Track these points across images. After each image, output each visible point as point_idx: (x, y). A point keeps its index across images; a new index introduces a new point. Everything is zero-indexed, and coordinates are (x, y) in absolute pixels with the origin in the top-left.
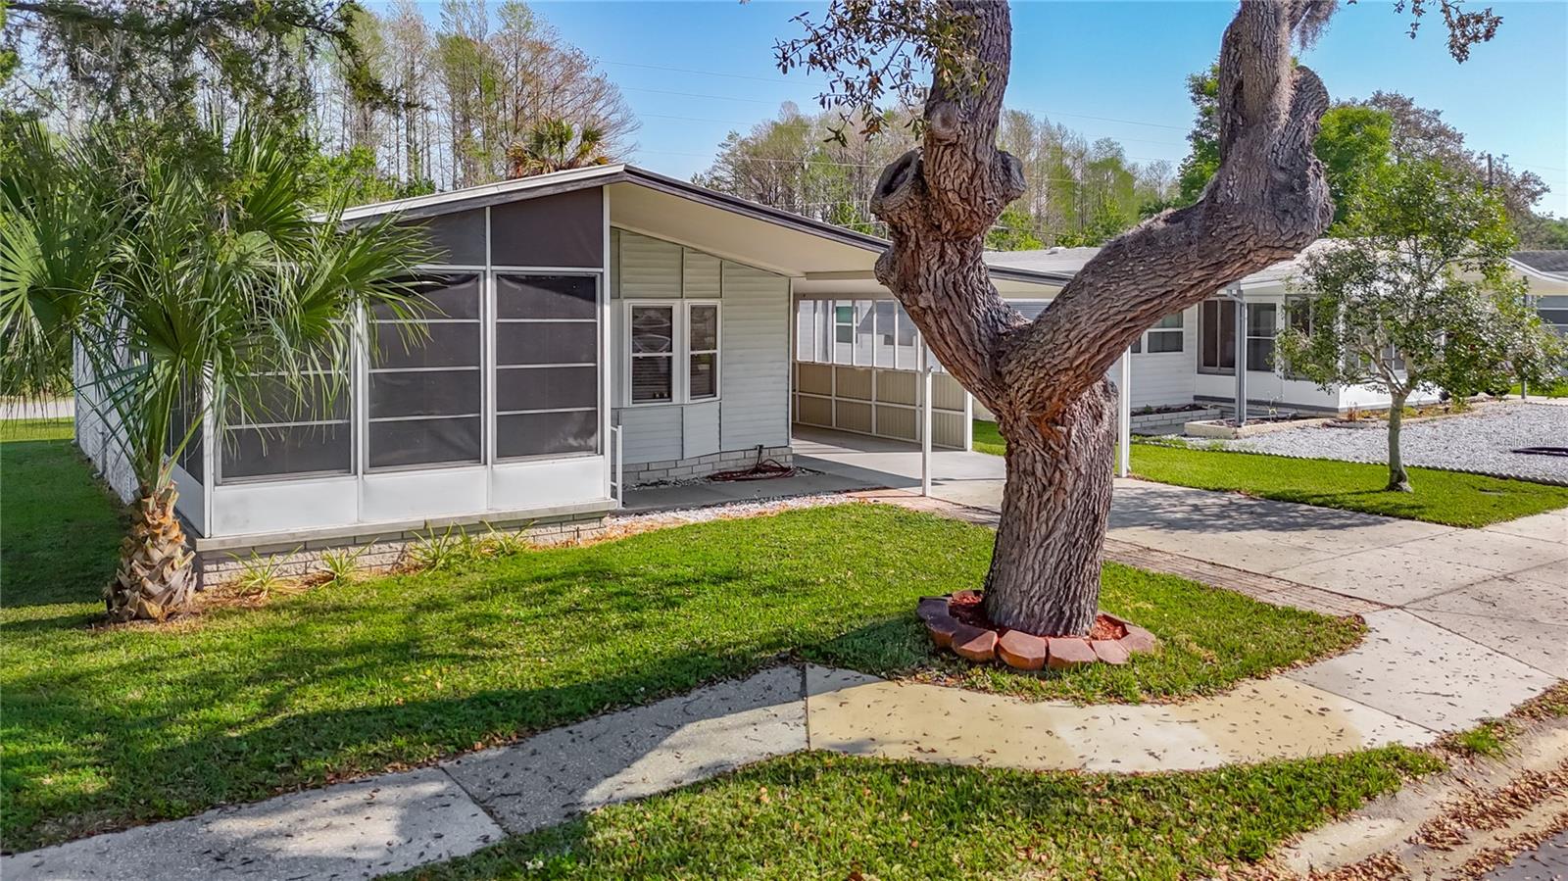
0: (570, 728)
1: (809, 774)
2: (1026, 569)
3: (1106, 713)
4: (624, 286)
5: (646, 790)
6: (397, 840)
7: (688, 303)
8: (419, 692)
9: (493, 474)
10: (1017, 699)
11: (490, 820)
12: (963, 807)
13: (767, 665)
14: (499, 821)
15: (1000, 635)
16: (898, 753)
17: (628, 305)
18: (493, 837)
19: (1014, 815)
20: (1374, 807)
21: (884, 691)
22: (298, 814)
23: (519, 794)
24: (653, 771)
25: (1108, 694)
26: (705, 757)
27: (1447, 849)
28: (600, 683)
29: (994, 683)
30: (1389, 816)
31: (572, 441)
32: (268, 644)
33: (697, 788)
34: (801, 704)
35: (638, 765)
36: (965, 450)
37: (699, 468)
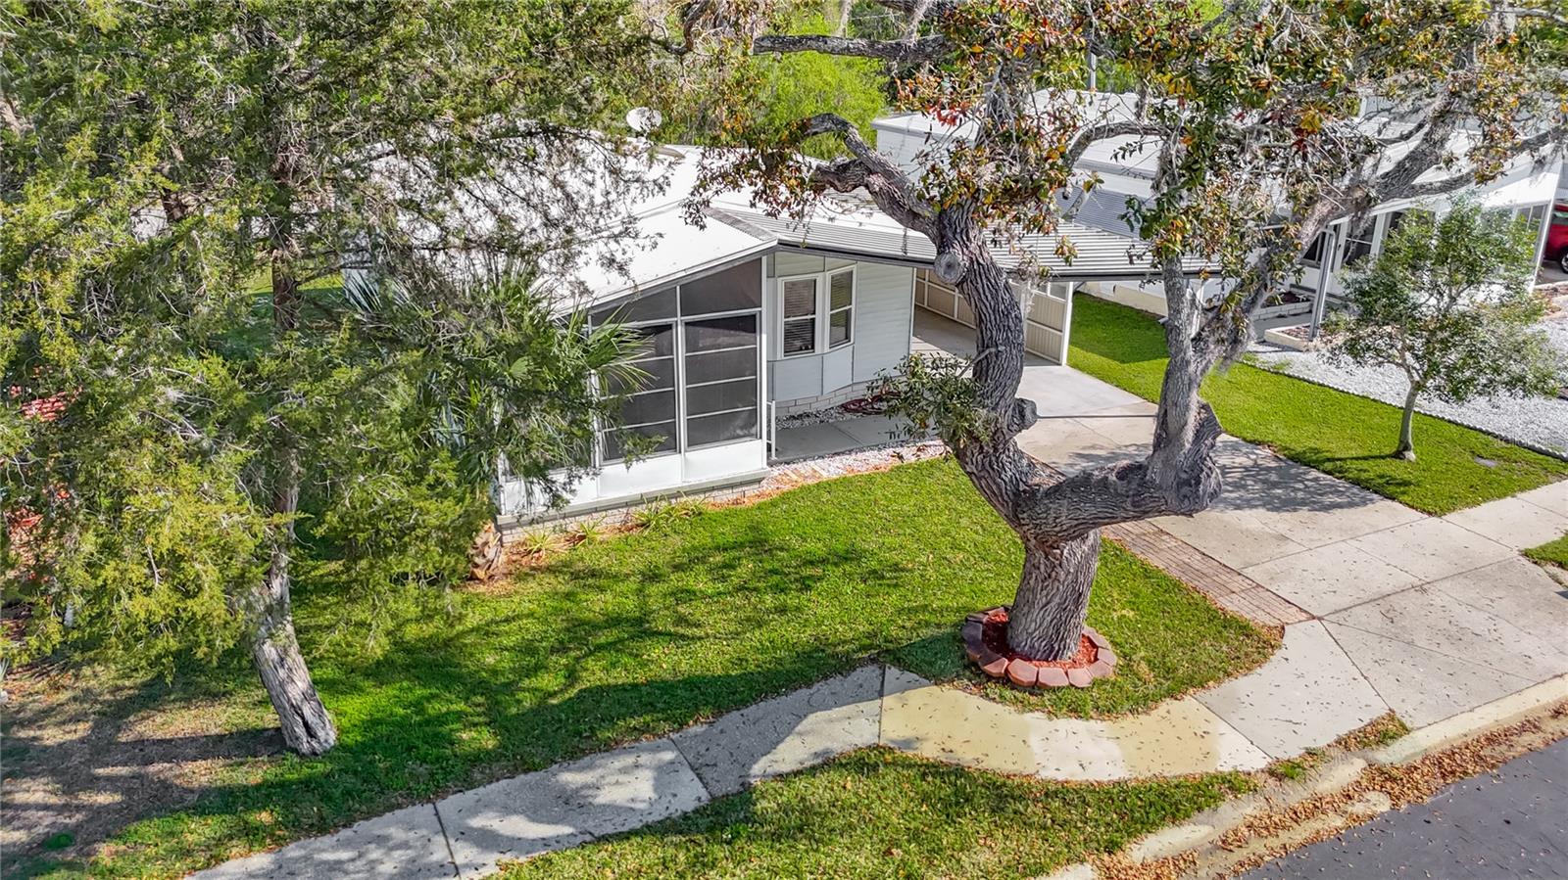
0: (742, 712)
1: (875, 767)
2: (1031, 621)
3: (1067, 724)
4: (778, 267)
5: (785, 768)
6: (654, 796)
7: (828, 275)
8: (654, 672)
9: (685, 459)
10: (1012, 709)
11: (701, 785)
12: (958, 803)
13: (862, 663)
14: (706, 786)
15: (1011, 660)
16: (929, 752)
17: (781, 282)
18: (703, 799)
19: (984, 812)
20: (1201, 817)
21: (931, 695)
22: (600, 772)
23: (715, 765)
24: (791, 753)
25: (1071, 711)
26: (818, 744)
27: (1231, 851)
28: (759, 673)
29: (1001, 696)
30: (1207, 824)
31: (739, 432)
32: (556, 611)
33: (813, 770)
34: (879, 701)
35: (781, 747)
36: (1060, 365)
37: (835, 400)
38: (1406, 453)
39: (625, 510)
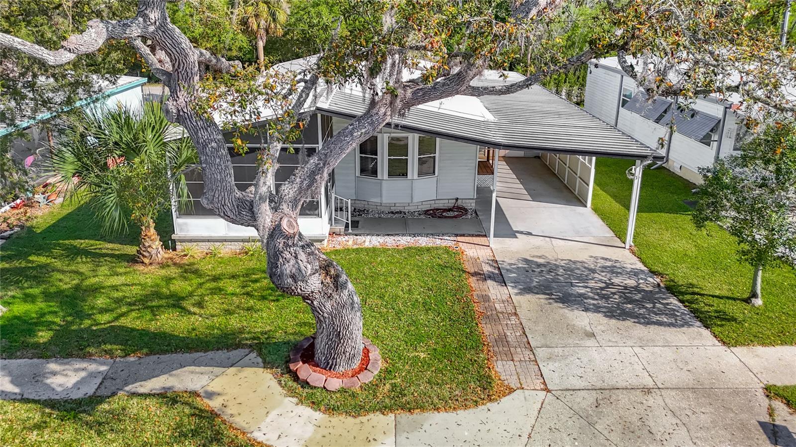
0: (160, 356)
3: (302, 410)
5: (141, 391)
6: (70, 386)
7: (416, 135)
8: (150, 325)
10: (285, 392)
11: (96, 388)
15: (303, 363)
16: (215, 403)
18: (88, 394)
21: (255, 373)
23: (115, 379)
24: (153, 384)
25: (313, 402)
26: (171, 383)
29: (286, 383)
34: (227, 369)
35: (153, 379)
36: (586, 207)
37: (422, 206)
38: (753, 300)
39: (242, 244)
